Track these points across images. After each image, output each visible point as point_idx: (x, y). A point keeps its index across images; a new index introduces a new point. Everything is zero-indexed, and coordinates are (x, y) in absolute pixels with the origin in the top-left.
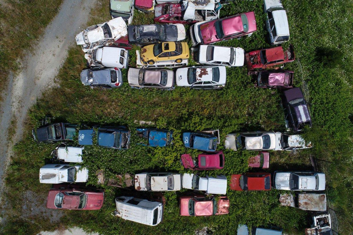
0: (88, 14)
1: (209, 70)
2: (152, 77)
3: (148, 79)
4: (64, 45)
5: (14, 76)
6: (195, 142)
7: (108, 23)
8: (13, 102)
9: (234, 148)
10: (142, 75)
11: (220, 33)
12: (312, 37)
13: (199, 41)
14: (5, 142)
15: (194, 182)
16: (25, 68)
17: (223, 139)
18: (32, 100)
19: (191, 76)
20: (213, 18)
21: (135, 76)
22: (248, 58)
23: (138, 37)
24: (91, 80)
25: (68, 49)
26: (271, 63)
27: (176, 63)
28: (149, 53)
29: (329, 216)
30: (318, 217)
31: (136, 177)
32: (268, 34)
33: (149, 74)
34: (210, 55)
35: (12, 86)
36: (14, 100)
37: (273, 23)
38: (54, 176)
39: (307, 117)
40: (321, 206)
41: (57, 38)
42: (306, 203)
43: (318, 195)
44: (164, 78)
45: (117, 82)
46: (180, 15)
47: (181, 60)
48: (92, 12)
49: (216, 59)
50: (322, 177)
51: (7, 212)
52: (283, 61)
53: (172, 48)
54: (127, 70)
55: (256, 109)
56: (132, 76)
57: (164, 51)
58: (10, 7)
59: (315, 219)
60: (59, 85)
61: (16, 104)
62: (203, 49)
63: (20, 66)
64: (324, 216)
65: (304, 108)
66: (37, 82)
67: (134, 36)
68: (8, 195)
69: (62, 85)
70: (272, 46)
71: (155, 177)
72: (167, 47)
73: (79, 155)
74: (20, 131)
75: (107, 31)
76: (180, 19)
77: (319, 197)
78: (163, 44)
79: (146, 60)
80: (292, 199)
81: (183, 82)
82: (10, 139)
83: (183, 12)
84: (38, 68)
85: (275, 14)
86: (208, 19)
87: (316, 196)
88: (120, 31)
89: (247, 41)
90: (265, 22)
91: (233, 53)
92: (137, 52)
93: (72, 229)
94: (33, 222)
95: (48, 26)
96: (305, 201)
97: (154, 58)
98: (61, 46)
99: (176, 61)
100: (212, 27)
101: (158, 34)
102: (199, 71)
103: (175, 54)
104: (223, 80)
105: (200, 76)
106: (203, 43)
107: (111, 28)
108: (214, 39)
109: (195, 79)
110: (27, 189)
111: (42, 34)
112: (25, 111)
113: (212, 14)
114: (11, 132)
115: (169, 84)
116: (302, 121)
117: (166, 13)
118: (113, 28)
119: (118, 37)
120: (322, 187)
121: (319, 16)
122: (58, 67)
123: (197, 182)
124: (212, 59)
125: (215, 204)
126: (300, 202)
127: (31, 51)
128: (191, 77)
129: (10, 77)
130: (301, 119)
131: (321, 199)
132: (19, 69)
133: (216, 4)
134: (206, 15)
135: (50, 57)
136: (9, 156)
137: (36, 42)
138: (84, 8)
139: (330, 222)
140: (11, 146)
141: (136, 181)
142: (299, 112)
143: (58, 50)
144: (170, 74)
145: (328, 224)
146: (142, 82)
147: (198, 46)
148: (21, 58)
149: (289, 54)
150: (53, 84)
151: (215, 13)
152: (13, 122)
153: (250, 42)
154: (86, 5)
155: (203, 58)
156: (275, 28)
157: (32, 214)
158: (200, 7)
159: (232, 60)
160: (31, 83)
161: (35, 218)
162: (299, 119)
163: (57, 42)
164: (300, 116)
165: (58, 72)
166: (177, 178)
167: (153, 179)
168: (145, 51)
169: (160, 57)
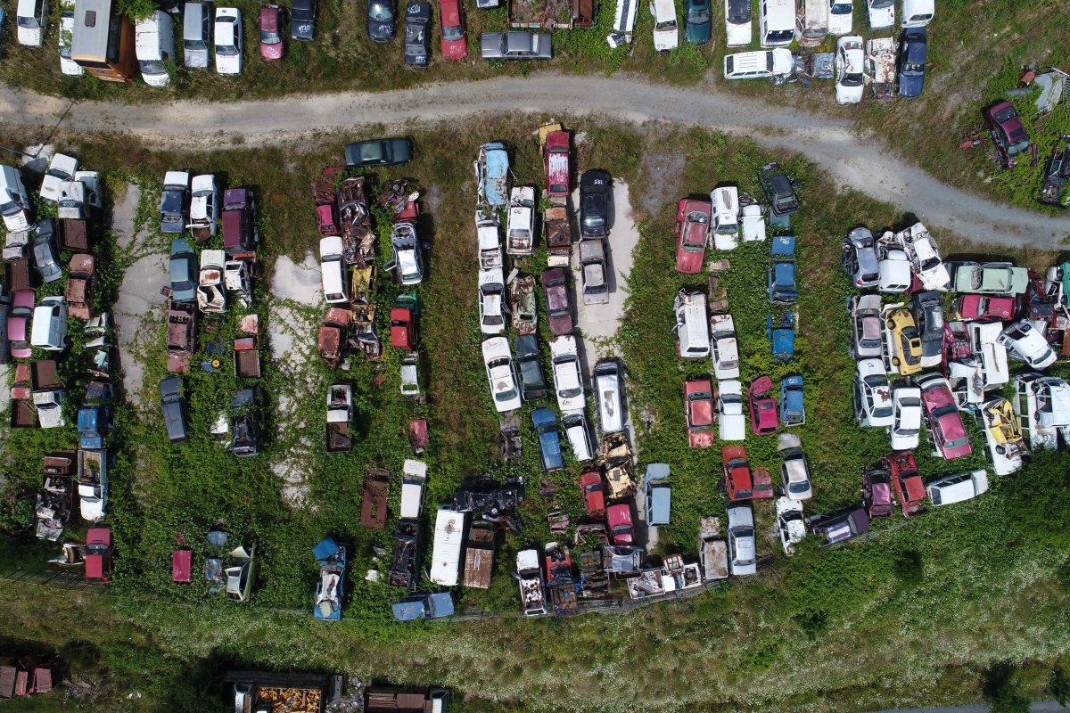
0: (944, 226)
1: (888, 403)
2: (872, 327)
3: (867, 323)
4: (897, 195)
5: (846, 128)
6: (795, 392)
7: (940, 264)
8: (810, 129)
9: (781, 447)
10: (871, 312)
11: (939, 413)
12: (938, 544)
13: (924, 386)
14: (753, 122)
15: (732, 397)
16: (860, 143)
17: (792, 431)
18: (815, 156)
19: (877, 379)
20: (957, 401)
21: (869, 305)
22: (905, 453)
23: (924, 305)
24: (860, 245)
25: (892, 201)
26: (903, 486)
27: (891, 358)
28: (904, 321)
29: (699, 584)
30: (697, 569)
31: (728, 316)
32: (940, 478)
33: (874, 322)
34: (908, 403)
35: (832, 126)
36: (813, 131)
37: (956, 481)
38: (729, 207)
39: (835, 538)
40: (712, 572)
41: (907, 185)
42: (714, 551)
43: (726, 567)
44: (871, 344)
45: (863, 283)
46: (954, 356)
47: (898, 365)
48: (947, 232)
49: (904, 410)
50: (751, 570)
51: (651, 133)
52: (907, 500)
53: (915, 352)
54: (878, 293)
55: (832, 473)
56: (870, 302)
57: (910, 342)
58: (946, 115)
59: (695, 565)
60: (839, 193)
61: (807, 133)
62: (915, 393)
63: (862, 135)
64: (699, 576)
65: (846, 534)
66: (842, 162)
67: (925, 300)
68: (675, 133)
69: (839, 197)
70: (926, 483)
71: (735, 342)
72: (916, 344)
73: (756, 237)
74: (769, 142)
75: (930, 264)
76: (950, 357)
77: (724, 568)
78: (919, 339)
79: (894, 318)
80: (711, 535)
81: (865, 369)
82: (757, 129)
83: (959, 361)
84: (861, 160)
85: (969, 483)
86: (955, 395)
87: (724, 564)
88: (931, 280)
89: (925, 453)
90: (955, 473)
91: (910, 432)
92: (902, 304)
93: (635, 229)
94: (640, 171)
95: (922, 171)
96: (717, 549)
97: (898, 329)
98: (896, 191)
99: (894, 357)
100: (946, 401)
101: (931, 330)
102: (886, 389)
103: (907, 356)
104: (875, 422)
105: (879, 392)
106: (923, 391)
107: (934, 268)
108: (930, 405)
109: (874, 385)
110: (688, 159)
111: (911, 163)
112: (799, 148)
113: (961, 400)
114: (768, 130)
115: (862, 351)
116: (828, 532)
117: (955, 336)
118: (935, 271)
119: (922, 279)
120: (737, 571)
121: (965, 551)
122: (865, 190)
123: (732, 400)
124: (904, 405)
125: (705, 428)
126: (714, 543)
127: (885, 149)
128: (875, 381)
129: (847, 122)
130: (832, 531)
131: (721, 571)
132: (859, 134)
133: (975, 404)
134: (961, 392)
135: (879, 177)
136: (732, 129)
137: (899, 155)
138: (952, 220)
139: (690, 586)
140: (747, 131)
141: (723, 316)
142: (841, 527)
143: (888, 187)
144: (876, 351)
145: (687, 584)
146: (863, 315)
147: (914, 385)
148: (874, 136)
149: (915, 509)
150: (839, 185)
151: (963, 404)
152: (781, 131)
153: (925, 457)
154: (957, 222)
155: (902, 393)
156: (949, 485)
157: (652, 169)
158: (970, 383)
159: (903, 432)
160: (840, 153)
161: (646, 173)
162: (832, 528)
163: (901, 185)
164: (836, 529)
165: (858, 190)
166: (735, 372)
167: (733, 341)
168: (906, 315)
169: (902, 336)
